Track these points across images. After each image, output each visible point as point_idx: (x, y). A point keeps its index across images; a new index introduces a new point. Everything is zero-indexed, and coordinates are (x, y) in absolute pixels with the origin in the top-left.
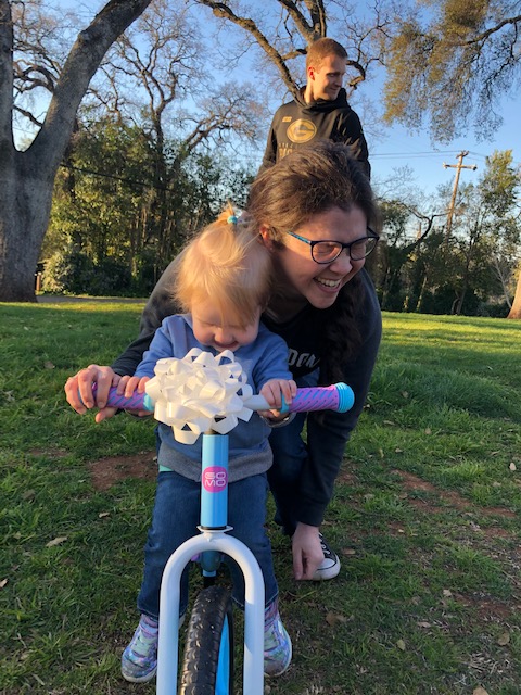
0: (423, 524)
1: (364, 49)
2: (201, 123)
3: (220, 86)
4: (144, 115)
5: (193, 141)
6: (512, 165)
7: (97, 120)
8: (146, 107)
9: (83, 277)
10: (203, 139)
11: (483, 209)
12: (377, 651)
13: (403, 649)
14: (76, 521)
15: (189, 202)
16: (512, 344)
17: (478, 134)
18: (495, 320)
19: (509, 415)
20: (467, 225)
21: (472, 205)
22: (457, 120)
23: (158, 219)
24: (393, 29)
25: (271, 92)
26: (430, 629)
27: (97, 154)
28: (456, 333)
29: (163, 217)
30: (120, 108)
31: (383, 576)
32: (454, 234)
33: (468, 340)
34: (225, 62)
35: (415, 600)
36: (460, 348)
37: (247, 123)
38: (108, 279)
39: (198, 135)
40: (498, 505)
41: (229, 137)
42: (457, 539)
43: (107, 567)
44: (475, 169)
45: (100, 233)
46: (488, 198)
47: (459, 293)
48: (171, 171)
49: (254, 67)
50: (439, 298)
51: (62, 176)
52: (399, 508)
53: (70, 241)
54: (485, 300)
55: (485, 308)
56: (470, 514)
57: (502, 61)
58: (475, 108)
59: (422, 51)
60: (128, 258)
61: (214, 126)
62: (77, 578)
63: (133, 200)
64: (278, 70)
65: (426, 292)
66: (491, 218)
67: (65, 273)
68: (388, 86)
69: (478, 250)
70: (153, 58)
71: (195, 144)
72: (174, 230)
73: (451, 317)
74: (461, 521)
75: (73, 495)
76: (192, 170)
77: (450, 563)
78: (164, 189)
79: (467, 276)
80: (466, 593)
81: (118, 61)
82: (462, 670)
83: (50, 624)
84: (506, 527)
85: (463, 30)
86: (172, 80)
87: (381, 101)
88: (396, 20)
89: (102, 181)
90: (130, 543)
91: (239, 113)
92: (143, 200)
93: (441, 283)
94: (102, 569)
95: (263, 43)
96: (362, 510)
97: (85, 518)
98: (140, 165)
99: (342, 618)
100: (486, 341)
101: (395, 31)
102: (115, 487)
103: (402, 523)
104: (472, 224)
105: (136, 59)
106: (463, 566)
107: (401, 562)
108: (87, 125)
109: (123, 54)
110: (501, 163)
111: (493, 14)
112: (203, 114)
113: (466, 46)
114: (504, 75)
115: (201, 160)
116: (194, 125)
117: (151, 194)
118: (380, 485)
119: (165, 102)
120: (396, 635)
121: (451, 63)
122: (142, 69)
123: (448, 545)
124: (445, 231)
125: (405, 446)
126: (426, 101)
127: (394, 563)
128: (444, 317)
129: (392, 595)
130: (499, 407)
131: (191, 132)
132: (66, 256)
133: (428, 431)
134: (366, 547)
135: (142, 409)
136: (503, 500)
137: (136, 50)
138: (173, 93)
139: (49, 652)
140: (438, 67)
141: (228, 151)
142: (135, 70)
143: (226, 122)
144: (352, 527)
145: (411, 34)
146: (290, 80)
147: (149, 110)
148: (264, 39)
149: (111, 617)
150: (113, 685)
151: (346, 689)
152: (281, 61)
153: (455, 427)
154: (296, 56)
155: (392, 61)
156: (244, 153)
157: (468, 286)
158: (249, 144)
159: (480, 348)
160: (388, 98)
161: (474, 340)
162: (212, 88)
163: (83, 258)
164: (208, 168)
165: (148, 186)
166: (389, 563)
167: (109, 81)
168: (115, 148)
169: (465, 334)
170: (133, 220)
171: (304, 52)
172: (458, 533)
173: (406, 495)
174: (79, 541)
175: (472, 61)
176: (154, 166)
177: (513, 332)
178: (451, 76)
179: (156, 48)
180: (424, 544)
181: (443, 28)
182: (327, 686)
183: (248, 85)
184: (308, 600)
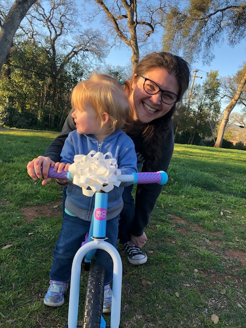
0: (183, 239)
1: (154, 18)
2: (74, 48)
3: (84, 30)
4: (47, 41)
5: (70, 56)
6: (218, 77)
7: (23, 41)
8: (47, 37)
9: (14, 119)
10: (75, 55)
11: (204, 97)
12: (167, 298)
13: (178, 296)
14: (17, 237)
15: (68, 85)
16: (217, 158)
17: (204, 62)
18: (209, 148)
19: (218, 190)
20: (197, 103)
21: (200, 94)
22: (195, 55)
23: (52, 92)
24: (167, 10)
25: (109, 35)
26: (190, 287)
27: (22, 59)
28: (192, 152)
29: (55, 92)
30: (34, 37)
31: (167, 263)
32: (191, 107)
33: (198, 156)
34: (87, 18)
35: (182, 274)
36: (194, 159)
37: (97, 49)
38: (26, 120)
39: (73, 53)
40: (217, 231)
41: (88, 55)
42: (199, 246)
43: (34, 259)
44: (201, 78)
45: (22, 98)
46: (207, 92)
47: (192, 135)
48: (59, 69)
49: (102, 22)
50: (183, 136)
51: (4, 68)
52: (172, 232)
53: (7, 101)
54: (204, 138)
55: (204, 142)
56: (204, 235)
57: (216, 29)
58: (203, 50)
59: (180, 21)
60: (36, 111)
61: (81, 49)
62: (19, 265)
63: (40, 82)
64: (113, 24)
65: (177, 133)
66: (208, 101)
67: (5, 116)
68: (164, 36)
69: (201, 115)
70: (52, 13)
71: (71, 57)
72: (60, 98)
73: (189, 145)
74: (201, 238)
75: (14, 224)
76: (69, 70)
77: (197, 257)
78: (56, 78)
79: (196, 127)
80: (205, 271)
81: (34, 13)
82: (206, 306)
83: (5, 287)
84: (220, 240)
85: (199, 13)
86: (61, 25)
87: (160, 43)
88: (170, 6)
89: (24, 72)
90: (45, 247)
91: (93, 44)
92: (45, 83)
93: (184, 130)
94: (31, 260)
95: (106, 10)
96: (156, 232)
97: (21, 235)
98: (44, 66)
99: (149, 283)
100: (205, 157)
101: (168, 11)
102: (35, 220)
103: (174, 239)
104: (199, 103)
105: (43, 13)
106: (203, 258)
107: (175, 256)
108: (17, 44)
109: (37, 11)
110: (213, 76)
111: (213, 7)
112: (75, 43)
113: (200, 21)
114: (217, 35)
115: (74, 65)
116: (71, 48)
117: (49, 80)
118: (162, 221)
119: (57, 36)
120: (175, 290)
121: (193, 28)
122: (46, 18)
123: (196, 249)
124: (187, 106)
125: (173, 203)
126: (181, 45)
127: (172, 257)
128: (186, 145)
129: (172, 271)
130: (214, 186)
131: (70, 51)
132: (5, 108)
133: (183, 197)
134: (158, 250)
135: (66, 179)
136: (218, 228)
137: (43, 9)
138: (61, 31)
139: (6, 301)
140: (187, 29)
141: (87, 62)
142: (42, 18)
143: (87, 48)
144: (151, 240)
145: (175, 13)
146: (119, 30)
147: (49, 39)
148: (107, 9)
149: (36, 284)
150: (40, 317)
151: (153, 316)
152: (115, 20)
153: (195, 195)
154: (122, 18)
155: (166, 25)
156: (94, 63)
157: (196, 132)
158: (97, 59)
159: (204, 159)
160: (164, 42)
161: (200, 156)
162: (80, 30)
163: (14, 110)
164: (77, 69)
165: (48, 76)
166: (169, 257)
167: (29, 23)
168: (31, 56)
169: (196, 153)
170: (39, 92)
171: (126, 17)
172: (200, 243)
173: (175, 226)
174: (19, 246)
175: (202, 28)
176: (51, 67)
177: (217, 153)
178: (193, 34)
179: (53, 8)
180: (185, 248)
181: (190, 11)
182: (144, 315)
183: (98, 31)
184: (133, 274)
